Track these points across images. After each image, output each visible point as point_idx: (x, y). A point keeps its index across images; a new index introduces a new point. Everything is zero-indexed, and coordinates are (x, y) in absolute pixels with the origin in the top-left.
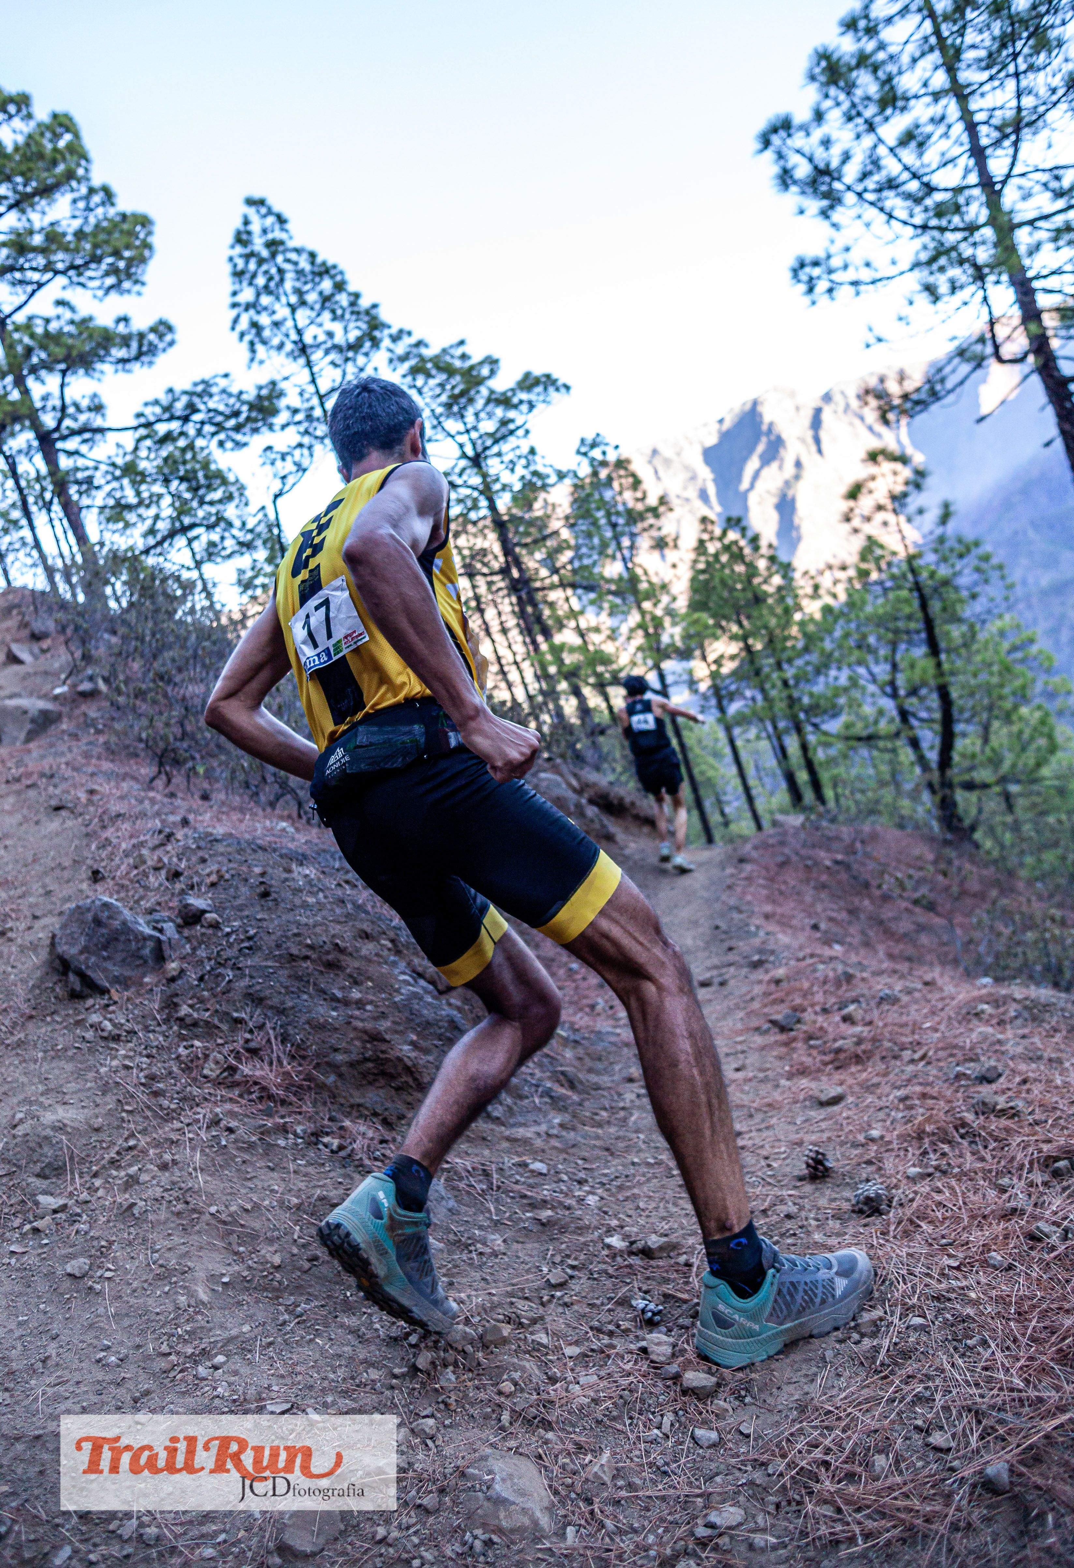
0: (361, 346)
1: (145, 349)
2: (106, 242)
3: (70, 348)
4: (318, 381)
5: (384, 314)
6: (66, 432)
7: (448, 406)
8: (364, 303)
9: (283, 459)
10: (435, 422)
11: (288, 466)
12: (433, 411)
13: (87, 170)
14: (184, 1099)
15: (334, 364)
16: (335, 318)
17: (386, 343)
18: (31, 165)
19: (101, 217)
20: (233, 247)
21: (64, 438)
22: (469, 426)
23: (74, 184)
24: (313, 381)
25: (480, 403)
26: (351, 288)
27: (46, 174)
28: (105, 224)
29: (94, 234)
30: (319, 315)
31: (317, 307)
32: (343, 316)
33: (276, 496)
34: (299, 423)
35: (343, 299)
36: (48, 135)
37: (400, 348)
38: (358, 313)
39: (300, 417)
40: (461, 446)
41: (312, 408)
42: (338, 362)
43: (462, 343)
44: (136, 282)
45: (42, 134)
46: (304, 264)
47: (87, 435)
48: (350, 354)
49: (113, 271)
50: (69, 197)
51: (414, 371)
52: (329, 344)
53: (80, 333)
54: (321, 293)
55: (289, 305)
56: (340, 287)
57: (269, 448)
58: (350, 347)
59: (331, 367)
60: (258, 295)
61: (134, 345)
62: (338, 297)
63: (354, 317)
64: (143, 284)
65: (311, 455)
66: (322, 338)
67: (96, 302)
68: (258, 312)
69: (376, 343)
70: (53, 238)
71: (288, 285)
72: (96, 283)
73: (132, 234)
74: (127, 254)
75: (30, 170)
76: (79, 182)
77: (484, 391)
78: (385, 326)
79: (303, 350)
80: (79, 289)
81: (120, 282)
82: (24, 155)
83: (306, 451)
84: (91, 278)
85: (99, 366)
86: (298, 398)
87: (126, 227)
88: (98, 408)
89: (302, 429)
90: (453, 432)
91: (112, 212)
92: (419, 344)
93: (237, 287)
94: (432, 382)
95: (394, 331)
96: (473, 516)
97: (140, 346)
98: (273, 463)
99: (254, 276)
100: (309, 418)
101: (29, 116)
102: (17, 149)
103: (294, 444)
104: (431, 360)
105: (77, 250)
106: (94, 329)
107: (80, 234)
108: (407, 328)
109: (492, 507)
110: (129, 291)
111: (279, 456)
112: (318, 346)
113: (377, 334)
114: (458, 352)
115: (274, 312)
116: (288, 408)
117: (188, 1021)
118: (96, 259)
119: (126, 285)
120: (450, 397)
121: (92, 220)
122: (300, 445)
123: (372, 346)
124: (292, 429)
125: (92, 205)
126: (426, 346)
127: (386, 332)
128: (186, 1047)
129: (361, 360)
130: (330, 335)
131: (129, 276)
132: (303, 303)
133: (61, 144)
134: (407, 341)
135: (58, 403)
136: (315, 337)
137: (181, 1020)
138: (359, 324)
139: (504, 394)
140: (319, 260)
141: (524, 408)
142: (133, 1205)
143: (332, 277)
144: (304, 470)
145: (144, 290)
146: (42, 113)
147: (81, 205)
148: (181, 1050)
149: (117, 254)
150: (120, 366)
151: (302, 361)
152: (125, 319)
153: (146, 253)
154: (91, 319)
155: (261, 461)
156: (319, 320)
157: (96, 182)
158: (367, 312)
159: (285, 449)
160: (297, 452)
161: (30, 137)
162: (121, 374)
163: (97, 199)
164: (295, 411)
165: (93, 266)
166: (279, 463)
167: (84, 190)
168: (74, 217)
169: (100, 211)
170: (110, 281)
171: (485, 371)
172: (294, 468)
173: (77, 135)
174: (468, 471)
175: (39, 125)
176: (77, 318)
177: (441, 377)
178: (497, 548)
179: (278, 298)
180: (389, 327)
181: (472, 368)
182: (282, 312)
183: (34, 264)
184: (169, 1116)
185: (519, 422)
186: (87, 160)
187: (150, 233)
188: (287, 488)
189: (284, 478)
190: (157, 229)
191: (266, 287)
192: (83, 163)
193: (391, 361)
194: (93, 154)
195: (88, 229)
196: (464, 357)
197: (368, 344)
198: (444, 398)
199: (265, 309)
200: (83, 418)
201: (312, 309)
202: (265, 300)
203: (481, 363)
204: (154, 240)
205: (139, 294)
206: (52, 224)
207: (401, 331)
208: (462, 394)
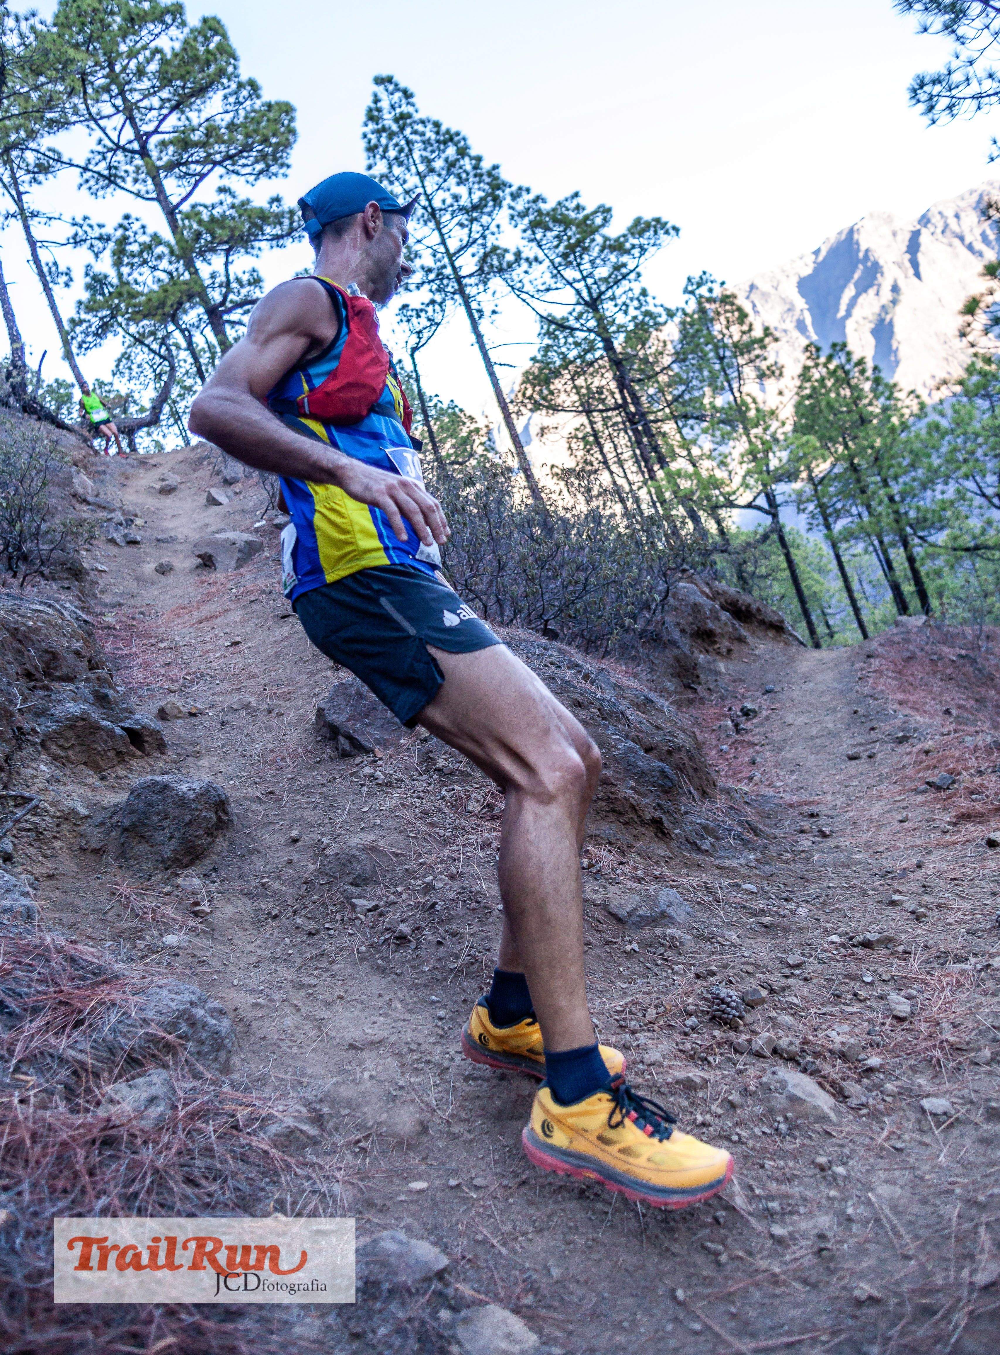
0: (486, 206)
1: (295, 224)
2: (255, 131)
3: (232, 230)
4: (448, 242)
5: (505, 175)
6: (229, 305)
7: (565, 256)
8: (486, 165)
9: (418, 316)
10: (555, 272)
11: (424, 322)
12: (552, 261)
13: (235, 68)
14: (455, 828)
15: (462, 225)
16: (461, 182)
17: (508, 200)
18: (188, 68)
19: (248, 108)
20: (366, 125)
21: (229, 311)
22: (585, 273)
23: (225, 81)
24: (444, 242)
25: (595, 252)
26: (473, 152)
27: (200, 76)
28: (253, 114)
29: (244, 125)
30: (445, 181)
31: (444, 173)
32: (467, 180)
33: (414, 350)
34: (433, 281)
35: (467, 164)
36: (201, 39)
37: (520, 205)
38: (481, 175)
39: (432, 276)
40: (578, 292)
41: (444, 267)
42: (466, 223)
43: (576, 195)
44: (282, 165)
45: (195, 39)
46: (430, 134)
47: (247, 307)
48: (475, 214)
49: (263, 157)
50: (221, 94)
51: (534, 225)
52: (455, 207)
53: (240, 216)
54: (446, 160)
55: (419, 173)
56: (462, 152)
57: (405, 306)
58: (475, 208)
59: (458, 228)
60: (390, 167)
61: (286, 222)
62: (462, 162)
63: (477, 179)
64: (288, 166)
65: (443, 311)
66: (449, 201)
67: (249, 186)
68: (391, 183)
69: (497, 202)
70: (211, 131)
71: (416, 155)
72: (248, 170)
73: (277, 121)
74: (274, 140)
75: (188, 73)
76: (229, 80)
77: (599, 239)
78: (505, 185)
79: (433, 214)
80: (234, 177)
81: (268, 166)
82: (182, 60)
83: (437, 307)
84: (244, 166)
85: (256, 244)
86: (432, 258)
87: (271, 115)
88: (256, 281)
89: (434, 287)
90: (571, 280)
91: (258, 104)
92: (537, 199)
93: (371, 161)
94: (549, 234)
95: (514, 189)
96: (589, 357)
97: (291, 223)
98: (408, 321)
99: (386, 149)
100: (440, 276)
101: (183, 24)
102: (176, 55)
103: (427, 301)
104: (548, 214)
105: (231, 142)
106: (252, 210)
107: (231, 126)
108: (525, 185)
109: (609, 347)
110: (275, 175)
111: (414, 313)
112: (445, 210)
113: (499, 193)
114: (572, 205)
115: (405, 182)
116: (423, 268)
117: (446, 772)
118: (247, 148)
119: (274, 169)
120: (566, 247)
121: (242, 113)
122: (433, 302)
123: (494, 206)
124: (426, 287)
125: (241, 99)
126: (544, 201)
127: (508, 191)
128: (448, 791)
129: (485, 219)
130: (456, 198)
131: (275, 160)
132: (432, 170)
133: (212, 46)
134: (526, 197)
135: (223, 279)
136: (444, 201)
137: (439, 770)
138: (482, 185)
139: (617, 240)
140: (443, 129)
141: (636, 252)
142: (436, 903)
143: (456, 145)
144: (438, 324)
145: (288, 172)
146: (193, 19)
147: (232, 99)
148: (444, 793)
149: (265, 141)
150: (274, 243)
151: (432, 225)
152: (277, 200)
153: (291, 138)
154: (248, 201)
155: (398, 318)
156: (445, 185)
157: (244, 78)
158: (489, 174)
159: (419, 307)
160: (430, 309)
161: (186, 42)
162: (276, 249)
163: (245, 93)
164: (430, 270)
165: (245, 154)
166: (414, 320)
167: (234, 86)
168: (227, 112)
169: (248, 102)
170: (260, 166)
171: (598, 221)
172: (428, 324)
173: (225, 36)
174: (585, 316)
175: (192, 31)
176: (237, 202)
177: (557, 229)
178: (613, 385)
179: (408, 169)
180: (510, 186)
181: (587, 218)
182: (413, 181)
183: (195, 158)
184: (445, 843)
185: (631, 266)
186: (235, 59)
187: (292, 120)
188: (423, 341)
189: (419, 332)
190: (297, 115)
191: (396, 158)
192: (232, 61)
193: (512, 217)
194: (239, 53)
195: (237, 121)
196: (578, 208)
197: (491, 203)
198: (561, 249)
199: (397, 179)
200: (244, 291)
201: (439, 175)
202: (397, 170)
203: (595, 212)
204: (296, 125)
205: (285, 175)
206: (207, 120)
207: (520, 189)
208: (579, 242)
